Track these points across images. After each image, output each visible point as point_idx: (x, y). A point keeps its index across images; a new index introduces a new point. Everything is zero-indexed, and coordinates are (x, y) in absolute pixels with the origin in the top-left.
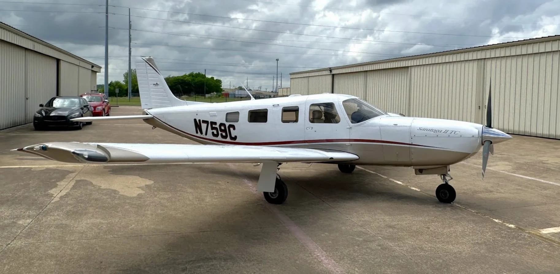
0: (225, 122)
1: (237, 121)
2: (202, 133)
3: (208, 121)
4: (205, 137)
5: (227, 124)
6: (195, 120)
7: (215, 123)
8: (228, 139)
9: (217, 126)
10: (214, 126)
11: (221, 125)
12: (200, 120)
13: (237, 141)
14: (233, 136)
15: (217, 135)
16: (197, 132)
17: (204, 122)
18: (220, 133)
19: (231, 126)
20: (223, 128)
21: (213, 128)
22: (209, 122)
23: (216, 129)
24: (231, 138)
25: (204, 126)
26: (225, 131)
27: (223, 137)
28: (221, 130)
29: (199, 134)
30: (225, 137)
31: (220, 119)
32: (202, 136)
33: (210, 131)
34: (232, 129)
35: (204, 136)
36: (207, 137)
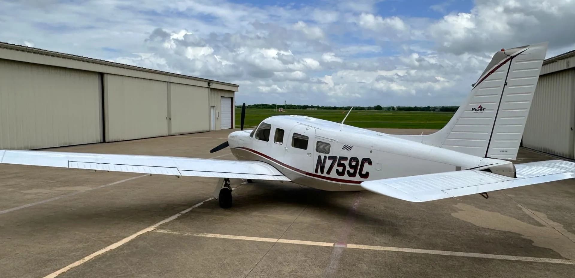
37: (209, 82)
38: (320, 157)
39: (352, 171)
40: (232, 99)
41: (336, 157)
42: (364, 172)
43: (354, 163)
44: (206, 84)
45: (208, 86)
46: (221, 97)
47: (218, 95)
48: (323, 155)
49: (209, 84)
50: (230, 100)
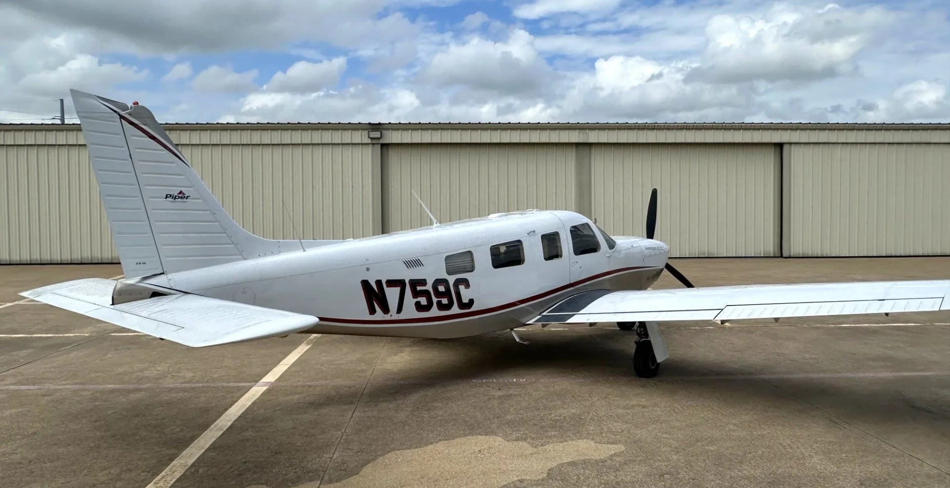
0: (445, 276)
1: (472, 269)
2: (386, 310)
3: (404, 280)
4: (396, 317)
5: (452, 279)
6: (365, 284)
7: (423, 282)
8: (455, 310)
9: (429, 287)
10: (419, 288)
11: (438, 282)
12: (379, 282)
13: (474, 308)
14: (465, 300)
15: (428, 308)
16: (372, 311)
17: (391, 283)
18: (435, 300)
19: (458, 282)
20: (441, 289)
21: (416, 294)
22: (407, 282)
23: (426, 293)
24: (462, 305)
25: (392, 294)
26: (447, 294)
27: (441, 307)
28: (438, 294)
29: (379, 315)
30: (449, 306)
31: (434, 271)
32: (387, 317)
33: (410, 300)
34: (462, 288)
35: (393, 315)
36: (403, 316)
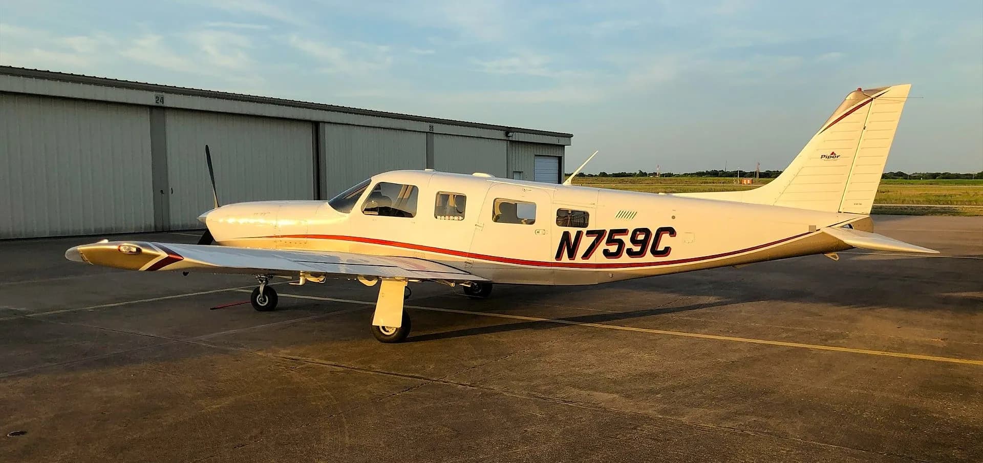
37: (508, 130)
38: (566, 235)
39: (637, 249)
40: (560, 160)
41: (604, 231)
42: (661, 248)
43: (641, 237)
44: (501, 135)
45: (505, 138)
46: (536, 155)
47: (528, 153)
48: (573, 231)
49: (507, 134)
50: (556, 161)
